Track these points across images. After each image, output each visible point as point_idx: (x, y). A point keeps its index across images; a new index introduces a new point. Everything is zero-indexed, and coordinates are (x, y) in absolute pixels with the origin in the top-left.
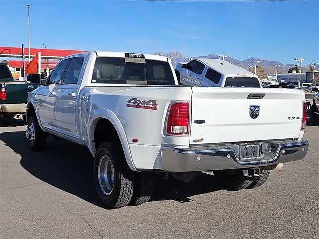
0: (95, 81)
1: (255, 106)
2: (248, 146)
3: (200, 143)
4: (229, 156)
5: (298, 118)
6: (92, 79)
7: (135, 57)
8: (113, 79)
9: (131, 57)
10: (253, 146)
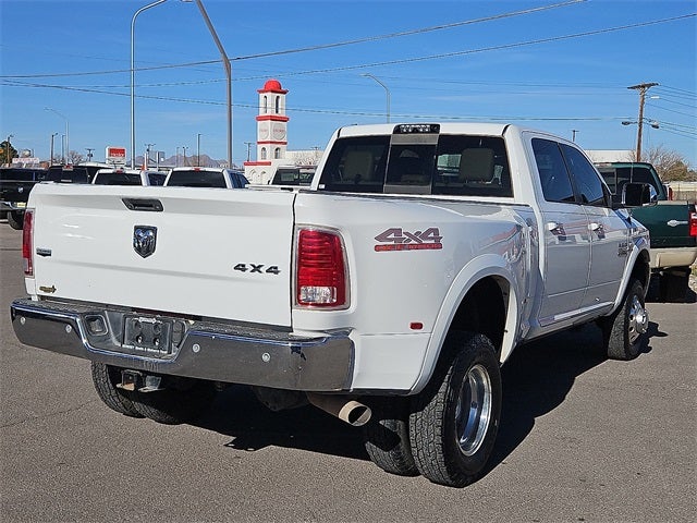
0: (323, 186)
1: (145, 229)
2: (141, 320)
3: (51, 294)
4: (69, 329)
5: (274, 270)
6: (320, 183)
7: (415, 131)
8: (361, 183)
9: (407, 132)
10: (154, 321)
